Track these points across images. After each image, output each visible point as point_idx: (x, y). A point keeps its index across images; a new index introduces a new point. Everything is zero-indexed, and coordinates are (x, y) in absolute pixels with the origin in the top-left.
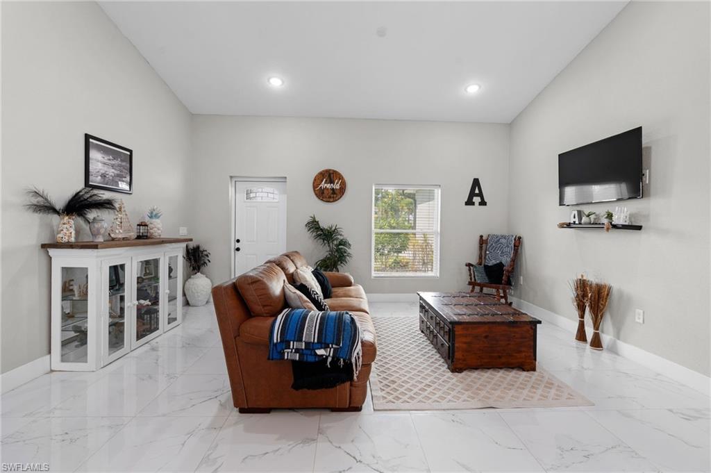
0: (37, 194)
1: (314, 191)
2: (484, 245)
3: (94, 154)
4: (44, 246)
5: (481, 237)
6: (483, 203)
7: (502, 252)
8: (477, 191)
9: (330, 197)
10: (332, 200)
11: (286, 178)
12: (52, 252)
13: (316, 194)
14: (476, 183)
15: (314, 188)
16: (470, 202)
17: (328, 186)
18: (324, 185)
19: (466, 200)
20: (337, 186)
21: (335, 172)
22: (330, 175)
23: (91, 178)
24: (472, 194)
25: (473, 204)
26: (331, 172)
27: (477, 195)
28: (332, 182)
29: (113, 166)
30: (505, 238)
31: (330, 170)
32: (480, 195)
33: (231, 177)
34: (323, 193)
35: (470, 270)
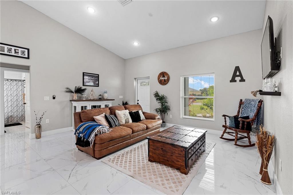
0: (67, 88)
1: (158, 81)
2: (242, 105)
3: (85, 77)
4: (71, 101)
5: (241, 100)
6: (242, 80)
7: (251, 110)
8: (238, 74)
9: (164, 83)
10: (164, 84)
11: (149, 77)
12: (72, 102)
13: (159, 82)
14: (237, 69)
15: (158, 79)
16: (233, 80)
17: (163, 78)
18: (162, 78)
19: (231, 79)
20: (166, 78)
21: (165, 72)
22: (163, 74)
23: (84, 83)
24: (235, 75)
25: (236, 81)
26: (164, 73)
27: (238, 76)
28: (164, 77)
29: (92, 80)
30: (254, 101)
31: (163, 72)
32: (241, 75)
33: (135, 79)
34: (161, 82)
35: (225, 119)
